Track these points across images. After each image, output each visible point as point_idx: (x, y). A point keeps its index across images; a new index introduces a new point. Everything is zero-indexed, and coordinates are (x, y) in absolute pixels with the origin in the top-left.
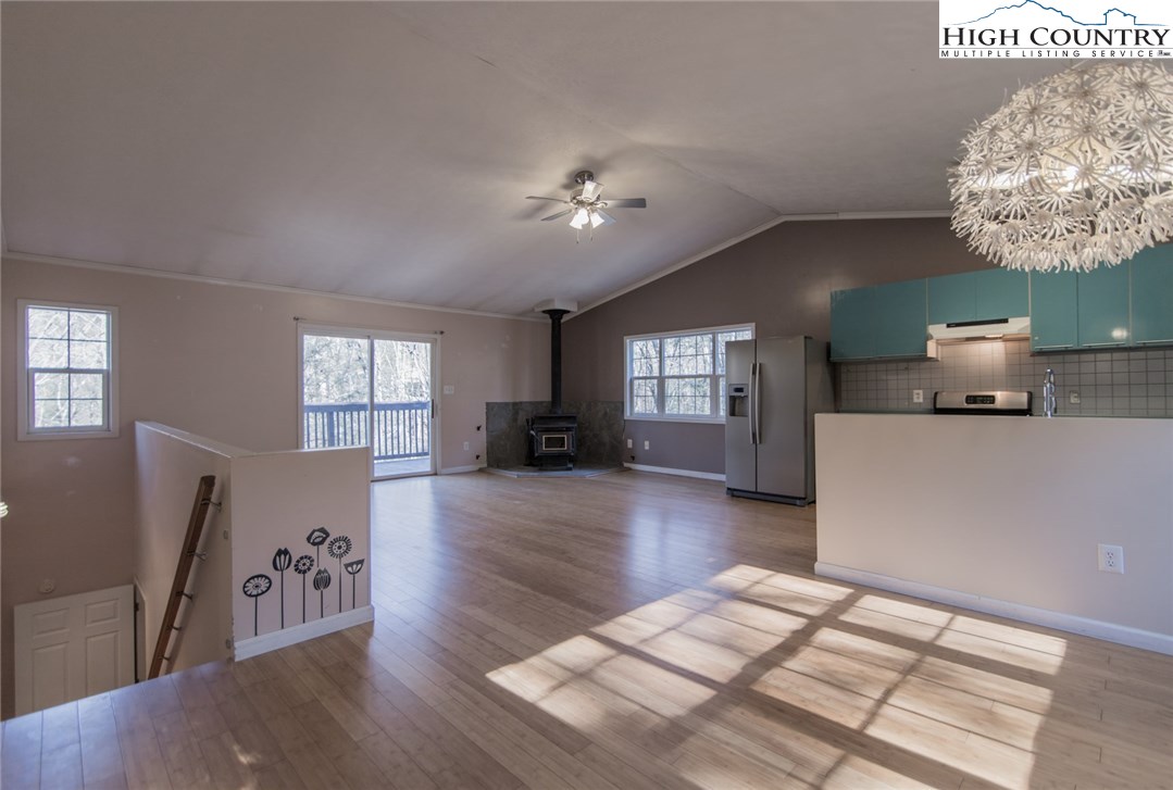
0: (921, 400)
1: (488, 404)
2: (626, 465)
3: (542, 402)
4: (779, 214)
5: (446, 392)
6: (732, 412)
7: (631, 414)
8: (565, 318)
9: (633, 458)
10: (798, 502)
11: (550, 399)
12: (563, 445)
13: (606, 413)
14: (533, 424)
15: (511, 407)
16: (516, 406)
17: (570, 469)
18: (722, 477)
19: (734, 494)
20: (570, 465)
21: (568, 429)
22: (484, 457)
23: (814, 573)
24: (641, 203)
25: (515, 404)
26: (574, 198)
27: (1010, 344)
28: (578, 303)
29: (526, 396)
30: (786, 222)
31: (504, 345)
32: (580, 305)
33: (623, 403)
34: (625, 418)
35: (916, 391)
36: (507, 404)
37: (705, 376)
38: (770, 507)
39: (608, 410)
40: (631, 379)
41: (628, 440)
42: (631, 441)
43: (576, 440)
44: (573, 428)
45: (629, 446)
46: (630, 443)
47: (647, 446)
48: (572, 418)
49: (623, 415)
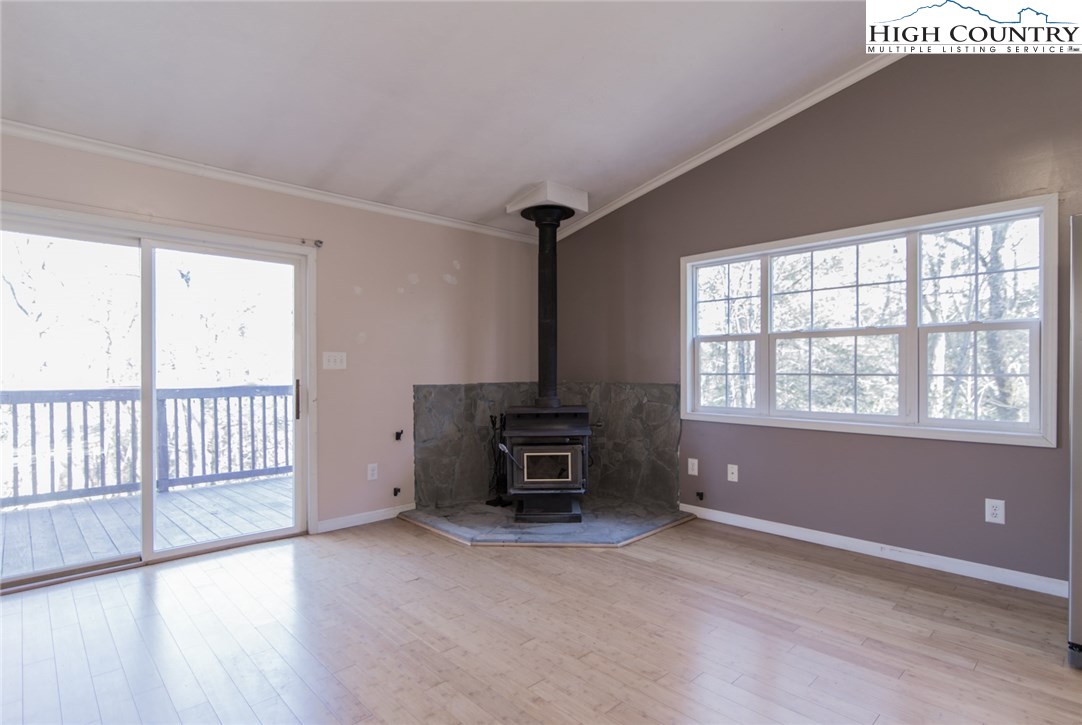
1: (417, 389)
2: (684, 507)
3: (518, 384)
5: (326, 366)
7: (693, 411)
8: (566, 229)
9: (700, 496)
11: (536, 380)
12: (563, 473)
13: (640, 406)
14: (503, 427)
15: (462, 394)
16: (472, 391)
17: (577, 519)
20: (577, 512)
21: (575, 440)
22: (409, 490)
25: (469, 388)
29: (489, 372)
31: (448, 278)
33: (677, 387)
34: (682, 417)
36: (453, 388)
39: (645, 400)
40: (694, 340)
41: (690, 460)
42: (696, 462)
43: (590, 456)
44: (584, 437)
45: (690, 472)
46: (693, 467)
47: (733, 473)
48: (578, 417)
49: (678, 411)
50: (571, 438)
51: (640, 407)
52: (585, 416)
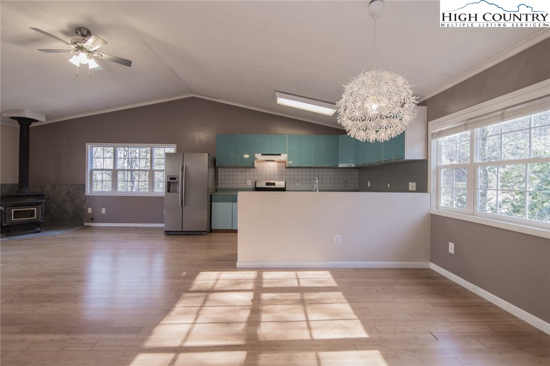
0: (250, 184)
2: (86, 224)
4: (191, 92)
6: (169, 191)
7: (90, 192)
8: (33, 125)
9: (92, 219)
10: (203, 233)
11: (18, 183)
12: (32, 215)
17: (39, 232)
18: (162, 225)
19: (169, 233)
20: (38, 229)
21: (37, 204)
23: (236, 268)
24: (128, 63)
26: (75, 43)
27: (279, 164)
28: (46, 116)
30: (193, 97)
32: (47, 117)
33: (84, 185)
34: (86, 195)
35: (248, 180)
37: (146, 171)
38: (191, 238)
39: (71, 190)
40: (91, 170)
41: (89, 209)
42: (91, 209)
43: (45, 211)
44: (42, 202)
45: (89, 212)
46: (90, 210)
47: (103, 211)
48: (40, 196)
49: (85, 193)
50: (36, 203)
51: (69, 192)
52: (43, 195)
